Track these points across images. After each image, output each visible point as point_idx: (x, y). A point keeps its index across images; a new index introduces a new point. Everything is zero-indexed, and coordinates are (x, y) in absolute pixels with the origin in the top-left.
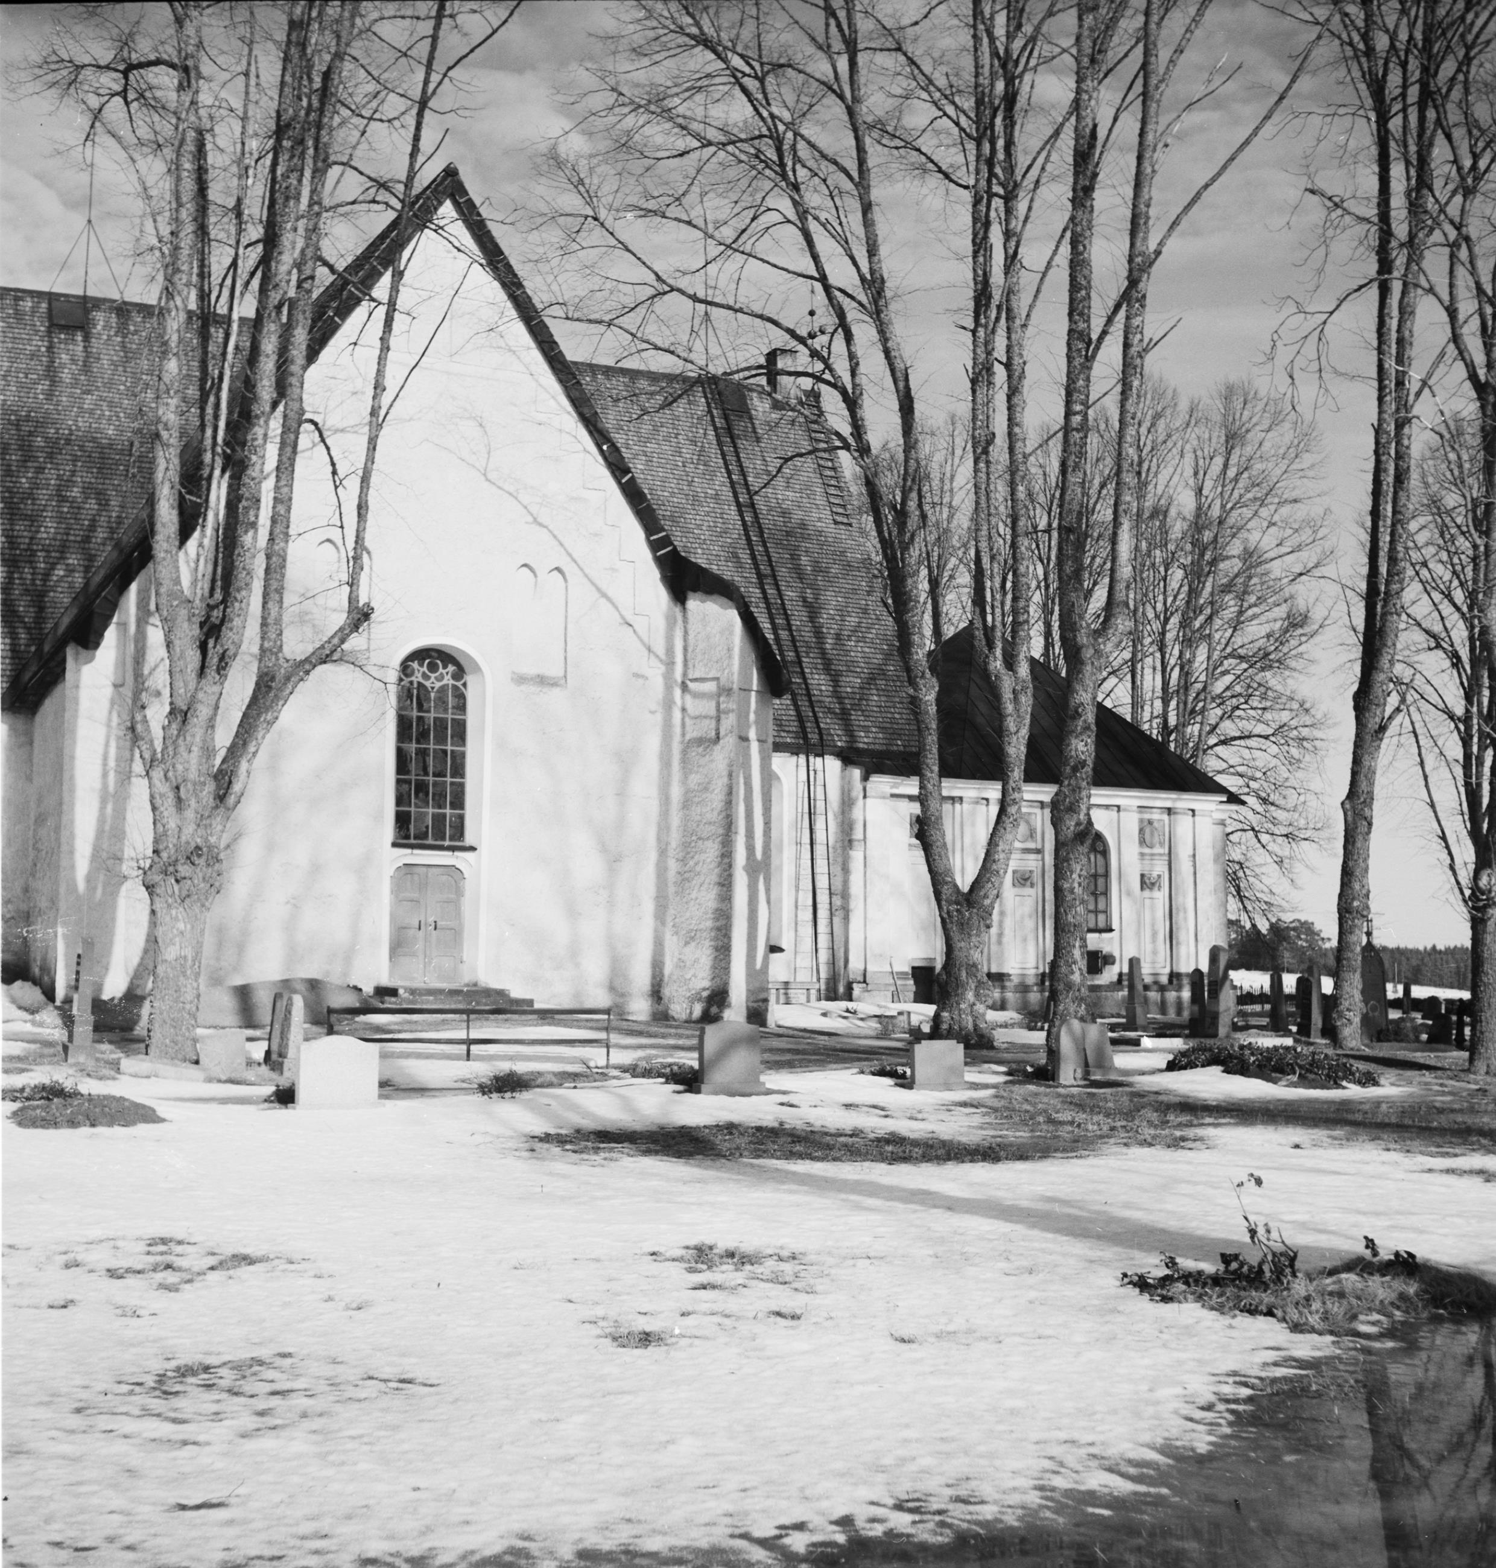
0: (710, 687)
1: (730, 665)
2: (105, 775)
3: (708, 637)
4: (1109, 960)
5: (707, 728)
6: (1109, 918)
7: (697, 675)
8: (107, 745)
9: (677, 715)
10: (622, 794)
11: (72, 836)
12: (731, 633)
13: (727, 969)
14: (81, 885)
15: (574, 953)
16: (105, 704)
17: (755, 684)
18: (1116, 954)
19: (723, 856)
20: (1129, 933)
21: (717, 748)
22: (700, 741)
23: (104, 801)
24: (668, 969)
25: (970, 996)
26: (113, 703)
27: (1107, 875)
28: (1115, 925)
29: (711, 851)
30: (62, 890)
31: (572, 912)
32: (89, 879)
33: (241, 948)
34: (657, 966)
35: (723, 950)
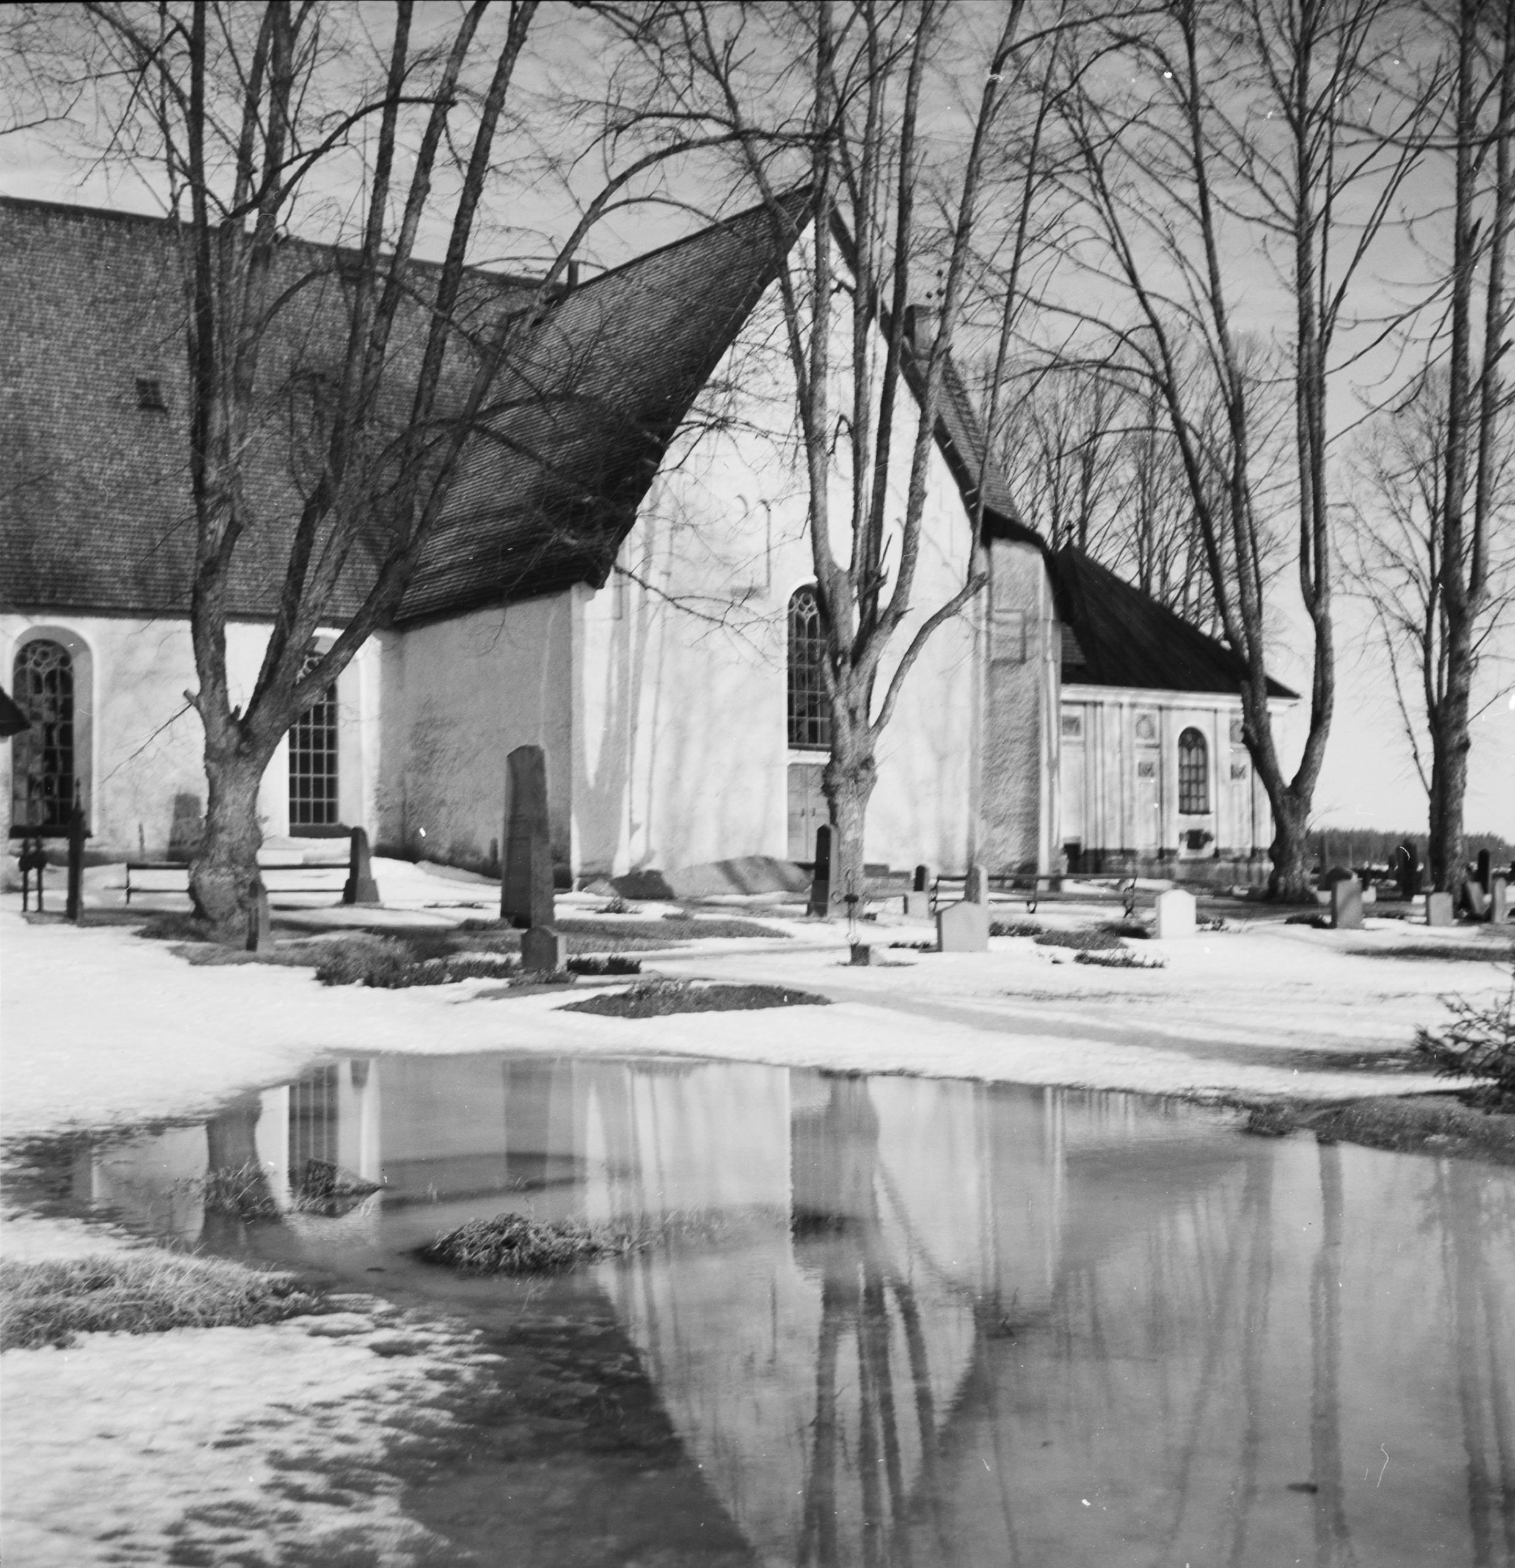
0: (1015, 617)
1: (1035, 600)
2: (609, 691)
3: (1013, 576)
4: (1208, 838)
5: (1013, 650)
6: (1207, 803)
7: (1003, 606)
8: (610, 666)
9: (983, 640)
10: (947, 704)
11: (582, 744)
12: (1037, 573)
13: (1036, 847)
14: (592, 782)
15: (915, 833)
16: (608, 635)
17: (1051, 616)
18: (1213, 832)
19: (1030, 755)
20: (1223, 814)
21: (1024, 668)
22: (1006, 662)
23: (609, 714)
24: (978, 847)
25: (1299, 864)
26: (614, 634)
27: (1205, 766)
28: (1212, 808)
29: (1020, 751)
30: (575, 786)
31: (915, 803)
32: (598, 777)
33: (688, 830)
34: (971, 843)
35: (1032, 832)
